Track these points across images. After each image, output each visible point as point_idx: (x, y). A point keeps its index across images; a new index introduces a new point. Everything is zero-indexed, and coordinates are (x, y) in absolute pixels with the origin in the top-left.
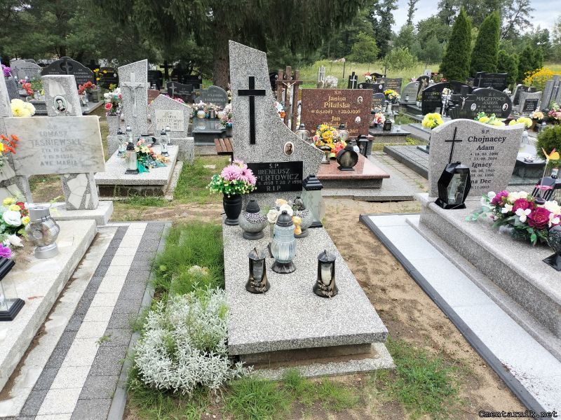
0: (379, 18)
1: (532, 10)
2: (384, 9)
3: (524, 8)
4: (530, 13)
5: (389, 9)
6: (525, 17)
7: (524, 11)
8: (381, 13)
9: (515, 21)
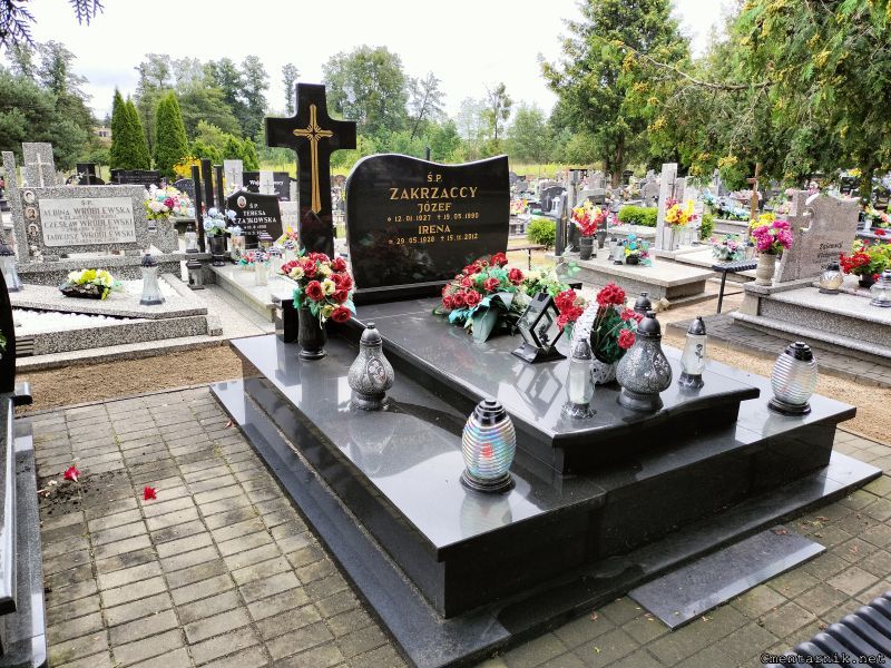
0: (246, 101)
1: (443, 95)
2: (250, 88)
3: (432, 92)
4: (441, 99)
5: (257, 89)
6: (435, 104)
7: (431, 95)
8: (247, 94)
9: (424, 109)
